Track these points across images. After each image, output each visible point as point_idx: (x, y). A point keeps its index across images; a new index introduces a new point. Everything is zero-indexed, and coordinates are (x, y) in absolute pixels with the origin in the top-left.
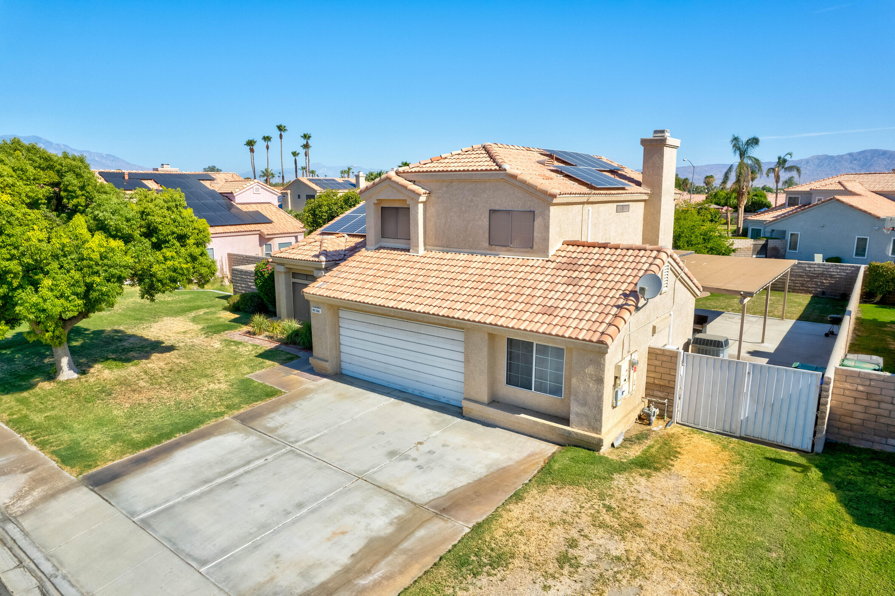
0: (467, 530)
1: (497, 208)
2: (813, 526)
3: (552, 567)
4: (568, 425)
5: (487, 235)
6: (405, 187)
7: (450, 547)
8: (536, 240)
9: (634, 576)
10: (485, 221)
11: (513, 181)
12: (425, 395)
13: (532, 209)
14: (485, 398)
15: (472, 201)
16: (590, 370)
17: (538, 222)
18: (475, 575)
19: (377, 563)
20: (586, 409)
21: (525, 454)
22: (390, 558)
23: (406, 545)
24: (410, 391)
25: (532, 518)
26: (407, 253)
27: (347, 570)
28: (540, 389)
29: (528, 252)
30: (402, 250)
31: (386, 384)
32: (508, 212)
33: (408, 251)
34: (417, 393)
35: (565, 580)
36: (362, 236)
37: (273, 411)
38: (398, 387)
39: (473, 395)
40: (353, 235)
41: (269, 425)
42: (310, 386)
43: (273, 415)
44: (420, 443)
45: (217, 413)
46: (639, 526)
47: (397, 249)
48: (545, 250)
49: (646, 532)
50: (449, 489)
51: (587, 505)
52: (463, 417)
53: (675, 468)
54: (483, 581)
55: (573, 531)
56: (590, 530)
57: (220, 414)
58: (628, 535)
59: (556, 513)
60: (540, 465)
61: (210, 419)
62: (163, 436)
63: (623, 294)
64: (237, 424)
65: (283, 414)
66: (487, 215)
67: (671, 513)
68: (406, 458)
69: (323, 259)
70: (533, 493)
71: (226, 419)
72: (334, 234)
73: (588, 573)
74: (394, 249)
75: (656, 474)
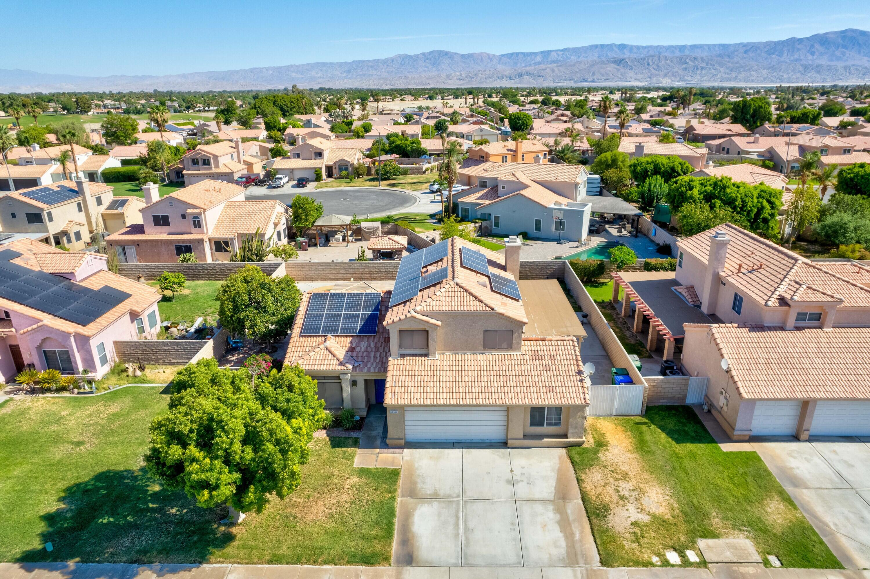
0: (582, 502)
1: (489, 329)
2: (668, 451)
3: (621, 502)
4: (566, 438)
5: (482, 343)
6: (428, 322)
7: (585, 512)
8: (514, 344)
9: (644, 494)
10: (481, 336)
11: (501, 316)
13: (511, 330)
14: (522, 437)
15: (471, 325)
16: (579, 414)
17: (515, 335)
18: (606, 516)
19: (571, 530)
20: (576, 430)
21: (557, 458)
22: (573, 526)
23: (571, 518)
24: (463, 441)
25: (596, 487)
26: (427, 358)
27: (566, 537)
28: (549, 424)
29: (509, 350)
30: (421, 356)
31: (445, 441)
32: (496, 331)
33: (426, 355)
34: (468, 441)
35: (628, 504)
36: (347, 336)
37: (415, 483)
38: (454, 441)
39: (515, 436)
40: (338, 336)
41: (429, 493)
42: (405, 458)
43: (419, 486)
44: (512, 471)
45: (390, 499)
46: (627, 474)
47: (416, 356)
48: (519, 349)
49: (631, 476)
50: (553, 489)
51: (605, 473)
52: (509, 448)
53: (611, 442)
54: (610, 517)
55: (613, 486)
56: (616, 483)
57: (393, 498)
58: (628, 479)
59: (600, 481)
60: (569, 462)
61: (394, 504)
62: (390, 525)
63: (576, 373)
64: (412, 500)
65: (424, 483)
66: (482, 333)
67: (630, 464)
68: (518, 482)
69: (350, 367)
70: (583, 476)
71: (399, 499)
72: (319, 336)
73: (632, 499)
74: (413, 355)
75: (608, 448)
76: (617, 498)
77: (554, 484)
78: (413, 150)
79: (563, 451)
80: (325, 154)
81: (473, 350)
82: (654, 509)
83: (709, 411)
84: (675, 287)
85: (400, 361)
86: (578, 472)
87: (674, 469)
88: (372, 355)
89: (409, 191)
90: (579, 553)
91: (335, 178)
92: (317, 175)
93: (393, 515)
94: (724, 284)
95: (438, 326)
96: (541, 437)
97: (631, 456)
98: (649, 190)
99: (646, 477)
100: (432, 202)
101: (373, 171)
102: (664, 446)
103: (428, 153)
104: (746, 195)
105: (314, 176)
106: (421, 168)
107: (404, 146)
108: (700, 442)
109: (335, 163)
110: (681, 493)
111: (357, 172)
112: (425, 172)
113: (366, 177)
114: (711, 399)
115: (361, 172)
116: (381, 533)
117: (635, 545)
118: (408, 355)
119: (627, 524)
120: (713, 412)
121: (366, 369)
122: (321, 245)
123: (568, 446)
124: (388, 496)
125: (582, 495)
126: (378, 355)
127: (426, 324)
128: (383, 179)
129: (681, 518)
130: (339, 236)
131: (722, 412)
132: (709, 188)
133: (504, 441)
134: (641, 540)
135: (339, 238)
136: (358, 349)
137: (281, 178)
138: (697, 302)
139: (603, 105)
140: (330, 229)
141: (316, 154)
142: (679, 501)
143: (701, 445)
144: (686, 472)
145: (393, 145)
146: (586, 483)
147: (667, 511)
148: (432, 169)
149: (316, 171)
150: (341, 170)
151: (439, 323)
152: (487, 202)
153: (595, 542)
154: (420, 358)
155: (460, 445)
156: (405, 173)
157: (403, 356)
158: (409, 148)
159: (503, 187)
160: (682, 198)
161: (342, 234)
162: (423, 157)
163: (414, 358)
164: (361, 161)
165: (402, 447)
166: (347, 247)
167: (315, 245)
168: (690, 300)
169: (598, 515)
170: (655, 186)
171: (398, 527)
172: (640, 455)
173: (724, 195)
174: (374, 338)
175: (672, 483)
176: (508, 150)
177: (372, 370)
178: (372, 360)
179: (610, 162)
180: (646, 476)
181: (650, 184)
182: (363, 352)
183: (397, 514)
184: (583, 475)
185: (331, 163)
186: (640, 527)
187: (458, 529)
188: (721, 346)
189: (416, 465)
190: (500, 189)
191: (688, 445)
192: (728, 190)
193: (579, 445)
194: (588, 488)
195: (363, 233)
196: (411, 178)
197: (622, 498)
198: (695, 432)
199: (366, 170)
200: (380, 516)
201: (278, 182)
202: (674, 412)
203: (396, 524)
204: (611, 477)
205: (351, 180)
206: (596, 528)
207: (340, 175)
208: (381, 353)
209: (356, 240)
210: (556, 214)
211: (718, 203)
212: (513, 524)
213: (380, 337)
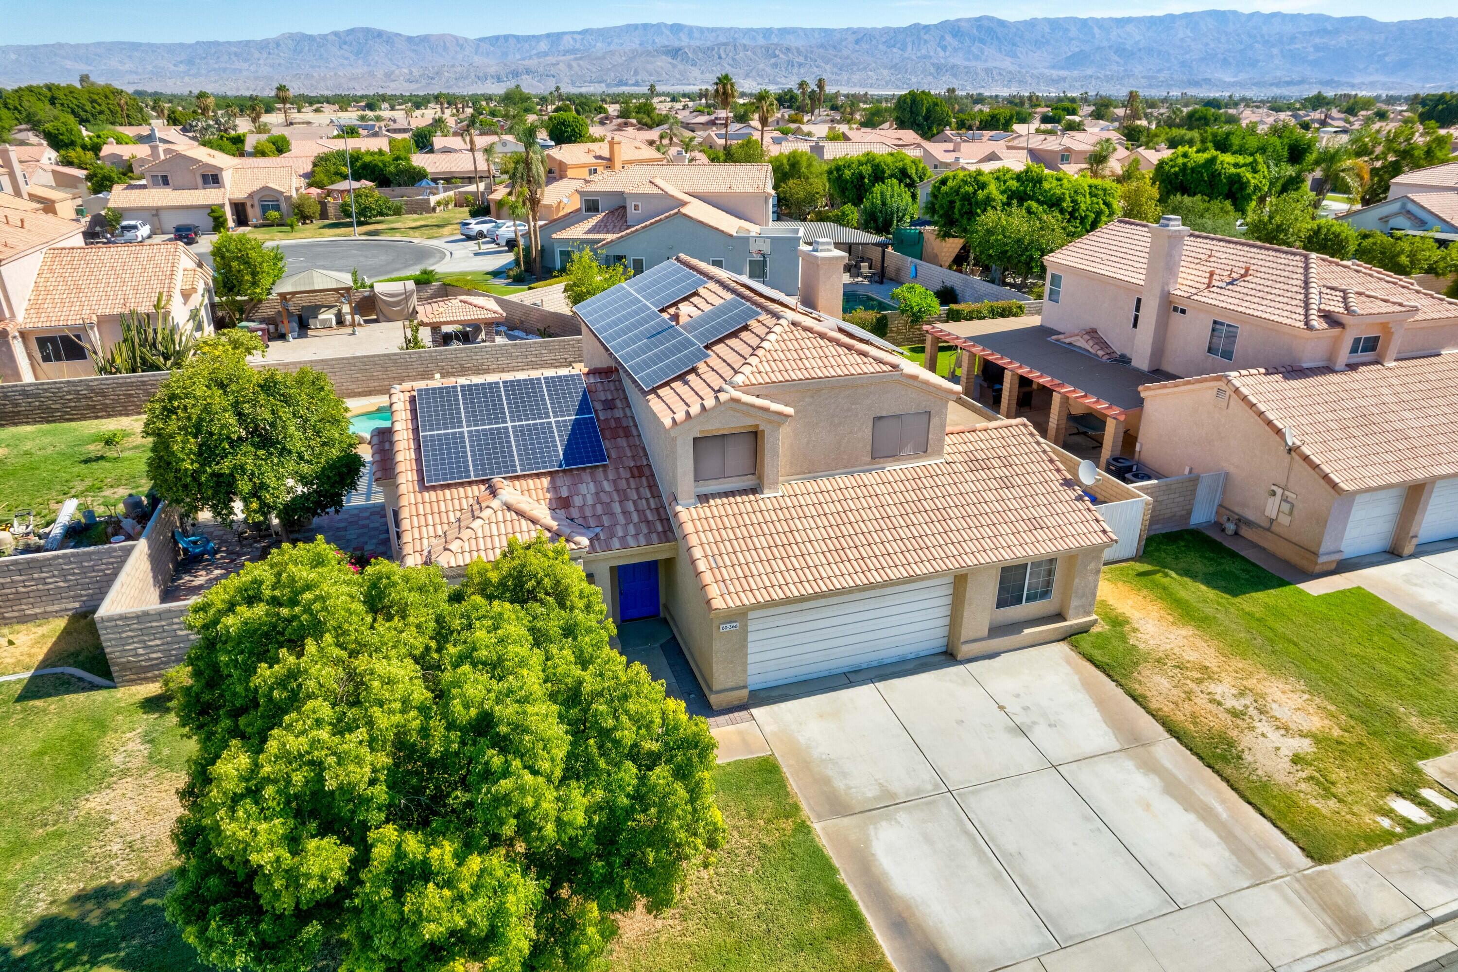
0: (1174, 740)
1: (884, 414)
2: (1233, 612)
3: (1241, 723)
4: (1065, 620)
5: (869, 448)
6: (766, 410)
7: (1195, 758)
8: (931, 443)
9: (1264, 698)
10: (868, 432)
11: (911, 382)
12: (886, 661)
13: (928, 409)
14: (986, 632)
15: (849, 410)
16: (1091, 566)
17: (935, 421)
18: (1240, 758)
19: (1201, 801)
20: (1084, 600)
22: (1198, 793)
23: (1181, 776)
24: (864, 666)
25: (1176, 704)
26: (758, 496)
27: (1205, 820)
28: (1031, 598)
29: (921, 457)
30: (747, 492)
31: (827, 674)
32: (898, 416)
33: (754, 491)
34: (874, 664)
35: (1256, 724)
36: (538, 475)
37: (826, 781)
38: (846, 670)
39: (972, 635)
40: (518, 478)
41: (870, 795)
42: (767, 729)
43: (840, 784)
44: (1001, 708)
45: (796, 831)
46: (1207, 668)
47: (732, 494)
48: (939, 452)
49: (1215, 669)
50: (1104, 725)
51: (1170, 674)
52: (961, 663)
53: (1128, 614)
54: (1248, 757)
55: (1202, 696)
56: (1203, 687)
57: (803, 828)
58: (1216, 676)
59: (1174, 691)
60: (1088, 665)
61: (812, 840)
62: (839, 893)
63: (1061, 485)
64: (846, 821)
65: (845, 775)
66: (871, 424)
67: (1195, 649)
68: (1030, 727)
69: (584, 541)
70: (1139, 689)
71: (817, 827)
72: (470, 483)
73: (1252, 711)
74: (726, 494)
75: (1136, 626)
76: (1229, 717)
77: (1098, 716)
78: (400, 172)
79: (1063, 648)
80: (227, 177)
81: (849, 466)
82: (1304, 724)
83: (1236, 533)
84: (1054, 337)
85: (704, 511)
86: (1123, 682)
87: (1272, 641)
88: (617, 508)
89: (418, 240)
90: (1253, 846)
91: (256, 226)
92: (216, 219)
93: (833, 870)
94: (1183, 311)
95: (788, 416)
96: (1015, 627)
97: (1184, 632)
98: (884, 204)
99: (1240, 665)
100: (476, 254)
101: (331, 211)
102: (1219, 604)
103: (429, 177)
104: (1075, 192)
105: (210, 223)
106: (428, 201)
107: (380, 164)
108: (1267, 587)
109: (251, 196)
110: (1320, 683)
111: (301, 211)
112: (434, 209)
113: (318, 223)
114: (1237, 509)
115: (308, 211)
116: (833, 920)
117: (1332, 803)
118: (714, 496)
119: (1285, 764)
120: (1245, 532)
121: (616, 543)
122: (296, 334)
123: (1070, 637)
124: (788, 825)
125: (1163, 724)
126: (630, 507)
127: (760, 413)
128: (360, 224)
129: (1360, 730)
130: (328, 316)
131: (1275, 528)
132: (1014, 184)
133: (944, 649)
134: (1333, 790)
135: (331, 319)
136: (577, 501)
137: (135, 227)
138: (1114, 355)
139: (721, 90)
140: (304, 301)
141: (205, 178)
142: (1329, 699)
143: (1272, 591)
144: (1295, 644)
145: (358, 164)
146: (1153, 700)
147: (1326, 722)
148: (447, 204)
149: (213, 211)
150: (265, 209)
151: (790, 410)
152: (610, 237)
153: (1263, 815)
154: (745, 498)
155: (860, 677)
156: (397, 212)
157: (703, 498)
158: (392, 169)
159: (636, 207)
160: (970, 204)
161: (334, 311)
162: (424, 183)
163: (732, 499)
164: (303, 191)
165: (743, 707)
166: (353, 334)
167: (282, 337)
168: (1100, 353)
169: (1224, 758)
170: (892, 197)
171: (859, 894)
172: (1198, 627)
173: (1041, 194)
174: (605, 472)
175: (1293, 669)
176: (597, 157)
177: (631, 541)
178: (621, 519)
179: (787, 167)
180: (1237, 663)
181: (882, 193)
182: (594, 506)
183: (836, 862)
184: (1137, 686)
185: (240, 195)
186: (1311, 765)
187: (989, 860)
188: (1262, 407)
189: (802, 740)
190: (631, 210)
191: (1253, 594)
192: (1046, 185)
193: (1084, 630)
194: (1165, 709)
195: (381, 305)
196: (410, 220)
197: (1235, 714)
198: (1244, 570)
199: (319, 207)
200: (804, 879)
201: (129, 235)
202: (1182, 544)
203: (850, 887)
204: (1185, 678)
205: (292, 226)
206: (1242, 786)
207: (266, 219)
208: (634, 502)
209: (366, 322)
210: (753, 247)
211: (1034, 205)
212: (1087, 819)
213: (617, 469)
